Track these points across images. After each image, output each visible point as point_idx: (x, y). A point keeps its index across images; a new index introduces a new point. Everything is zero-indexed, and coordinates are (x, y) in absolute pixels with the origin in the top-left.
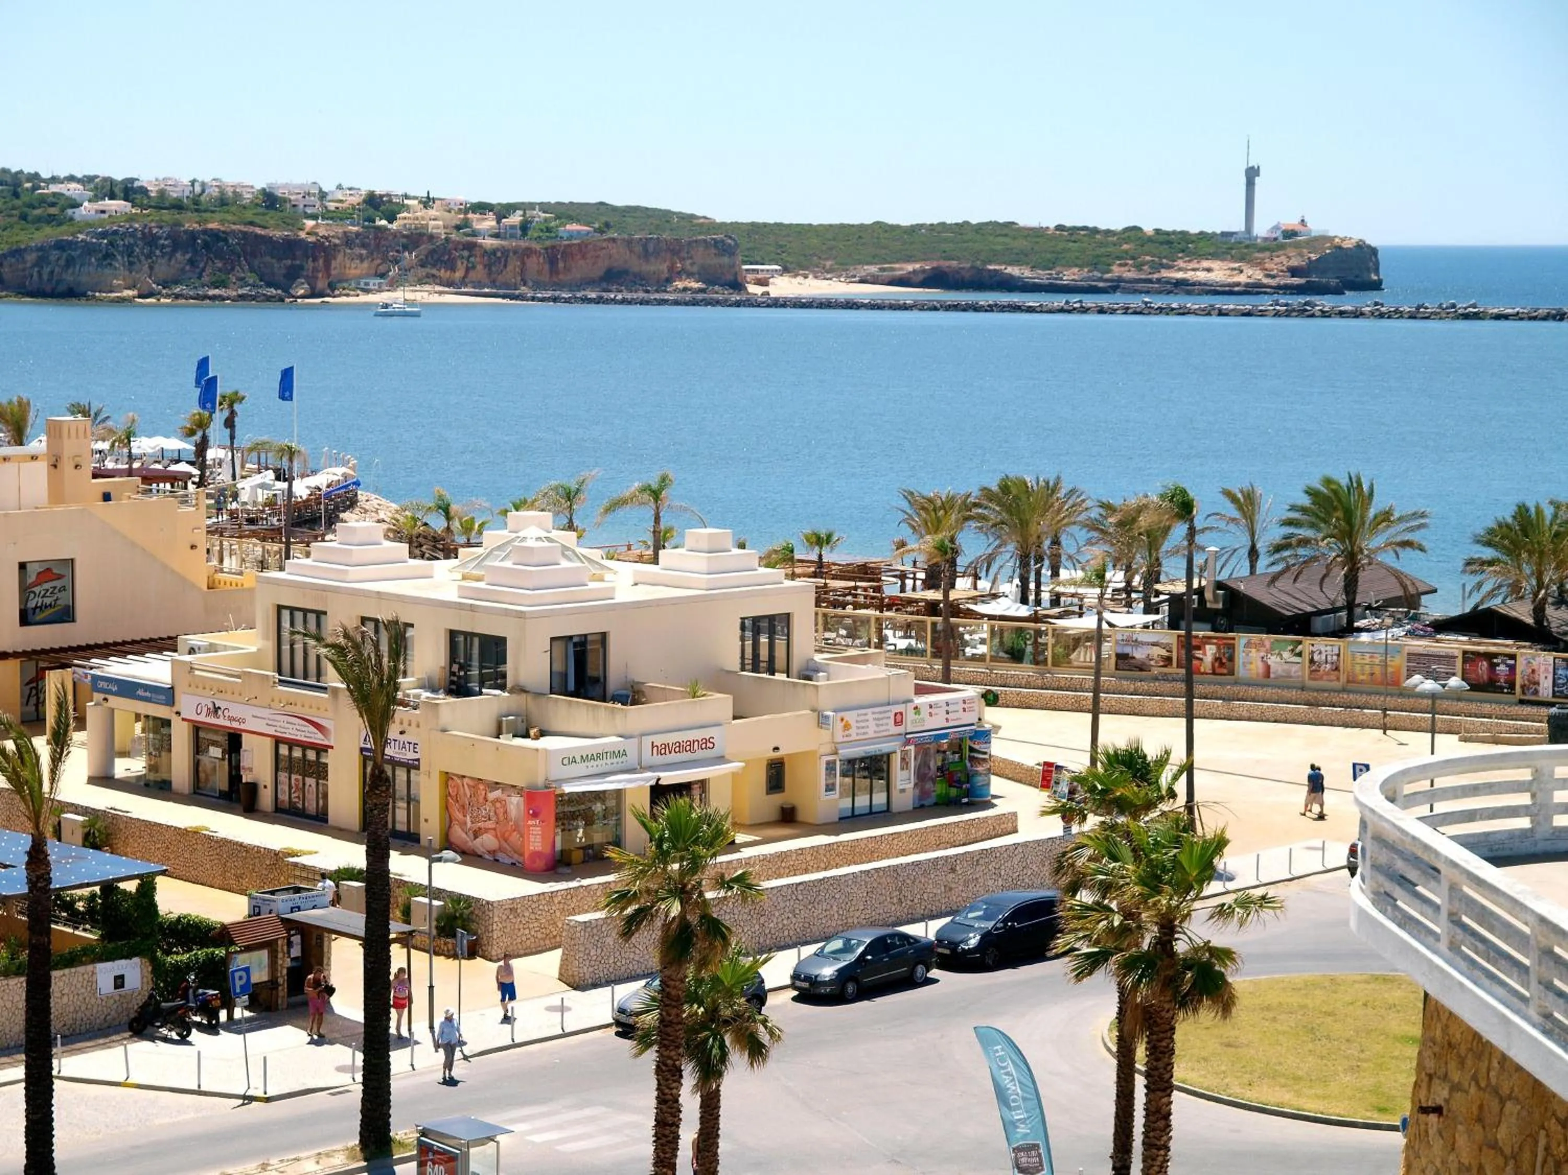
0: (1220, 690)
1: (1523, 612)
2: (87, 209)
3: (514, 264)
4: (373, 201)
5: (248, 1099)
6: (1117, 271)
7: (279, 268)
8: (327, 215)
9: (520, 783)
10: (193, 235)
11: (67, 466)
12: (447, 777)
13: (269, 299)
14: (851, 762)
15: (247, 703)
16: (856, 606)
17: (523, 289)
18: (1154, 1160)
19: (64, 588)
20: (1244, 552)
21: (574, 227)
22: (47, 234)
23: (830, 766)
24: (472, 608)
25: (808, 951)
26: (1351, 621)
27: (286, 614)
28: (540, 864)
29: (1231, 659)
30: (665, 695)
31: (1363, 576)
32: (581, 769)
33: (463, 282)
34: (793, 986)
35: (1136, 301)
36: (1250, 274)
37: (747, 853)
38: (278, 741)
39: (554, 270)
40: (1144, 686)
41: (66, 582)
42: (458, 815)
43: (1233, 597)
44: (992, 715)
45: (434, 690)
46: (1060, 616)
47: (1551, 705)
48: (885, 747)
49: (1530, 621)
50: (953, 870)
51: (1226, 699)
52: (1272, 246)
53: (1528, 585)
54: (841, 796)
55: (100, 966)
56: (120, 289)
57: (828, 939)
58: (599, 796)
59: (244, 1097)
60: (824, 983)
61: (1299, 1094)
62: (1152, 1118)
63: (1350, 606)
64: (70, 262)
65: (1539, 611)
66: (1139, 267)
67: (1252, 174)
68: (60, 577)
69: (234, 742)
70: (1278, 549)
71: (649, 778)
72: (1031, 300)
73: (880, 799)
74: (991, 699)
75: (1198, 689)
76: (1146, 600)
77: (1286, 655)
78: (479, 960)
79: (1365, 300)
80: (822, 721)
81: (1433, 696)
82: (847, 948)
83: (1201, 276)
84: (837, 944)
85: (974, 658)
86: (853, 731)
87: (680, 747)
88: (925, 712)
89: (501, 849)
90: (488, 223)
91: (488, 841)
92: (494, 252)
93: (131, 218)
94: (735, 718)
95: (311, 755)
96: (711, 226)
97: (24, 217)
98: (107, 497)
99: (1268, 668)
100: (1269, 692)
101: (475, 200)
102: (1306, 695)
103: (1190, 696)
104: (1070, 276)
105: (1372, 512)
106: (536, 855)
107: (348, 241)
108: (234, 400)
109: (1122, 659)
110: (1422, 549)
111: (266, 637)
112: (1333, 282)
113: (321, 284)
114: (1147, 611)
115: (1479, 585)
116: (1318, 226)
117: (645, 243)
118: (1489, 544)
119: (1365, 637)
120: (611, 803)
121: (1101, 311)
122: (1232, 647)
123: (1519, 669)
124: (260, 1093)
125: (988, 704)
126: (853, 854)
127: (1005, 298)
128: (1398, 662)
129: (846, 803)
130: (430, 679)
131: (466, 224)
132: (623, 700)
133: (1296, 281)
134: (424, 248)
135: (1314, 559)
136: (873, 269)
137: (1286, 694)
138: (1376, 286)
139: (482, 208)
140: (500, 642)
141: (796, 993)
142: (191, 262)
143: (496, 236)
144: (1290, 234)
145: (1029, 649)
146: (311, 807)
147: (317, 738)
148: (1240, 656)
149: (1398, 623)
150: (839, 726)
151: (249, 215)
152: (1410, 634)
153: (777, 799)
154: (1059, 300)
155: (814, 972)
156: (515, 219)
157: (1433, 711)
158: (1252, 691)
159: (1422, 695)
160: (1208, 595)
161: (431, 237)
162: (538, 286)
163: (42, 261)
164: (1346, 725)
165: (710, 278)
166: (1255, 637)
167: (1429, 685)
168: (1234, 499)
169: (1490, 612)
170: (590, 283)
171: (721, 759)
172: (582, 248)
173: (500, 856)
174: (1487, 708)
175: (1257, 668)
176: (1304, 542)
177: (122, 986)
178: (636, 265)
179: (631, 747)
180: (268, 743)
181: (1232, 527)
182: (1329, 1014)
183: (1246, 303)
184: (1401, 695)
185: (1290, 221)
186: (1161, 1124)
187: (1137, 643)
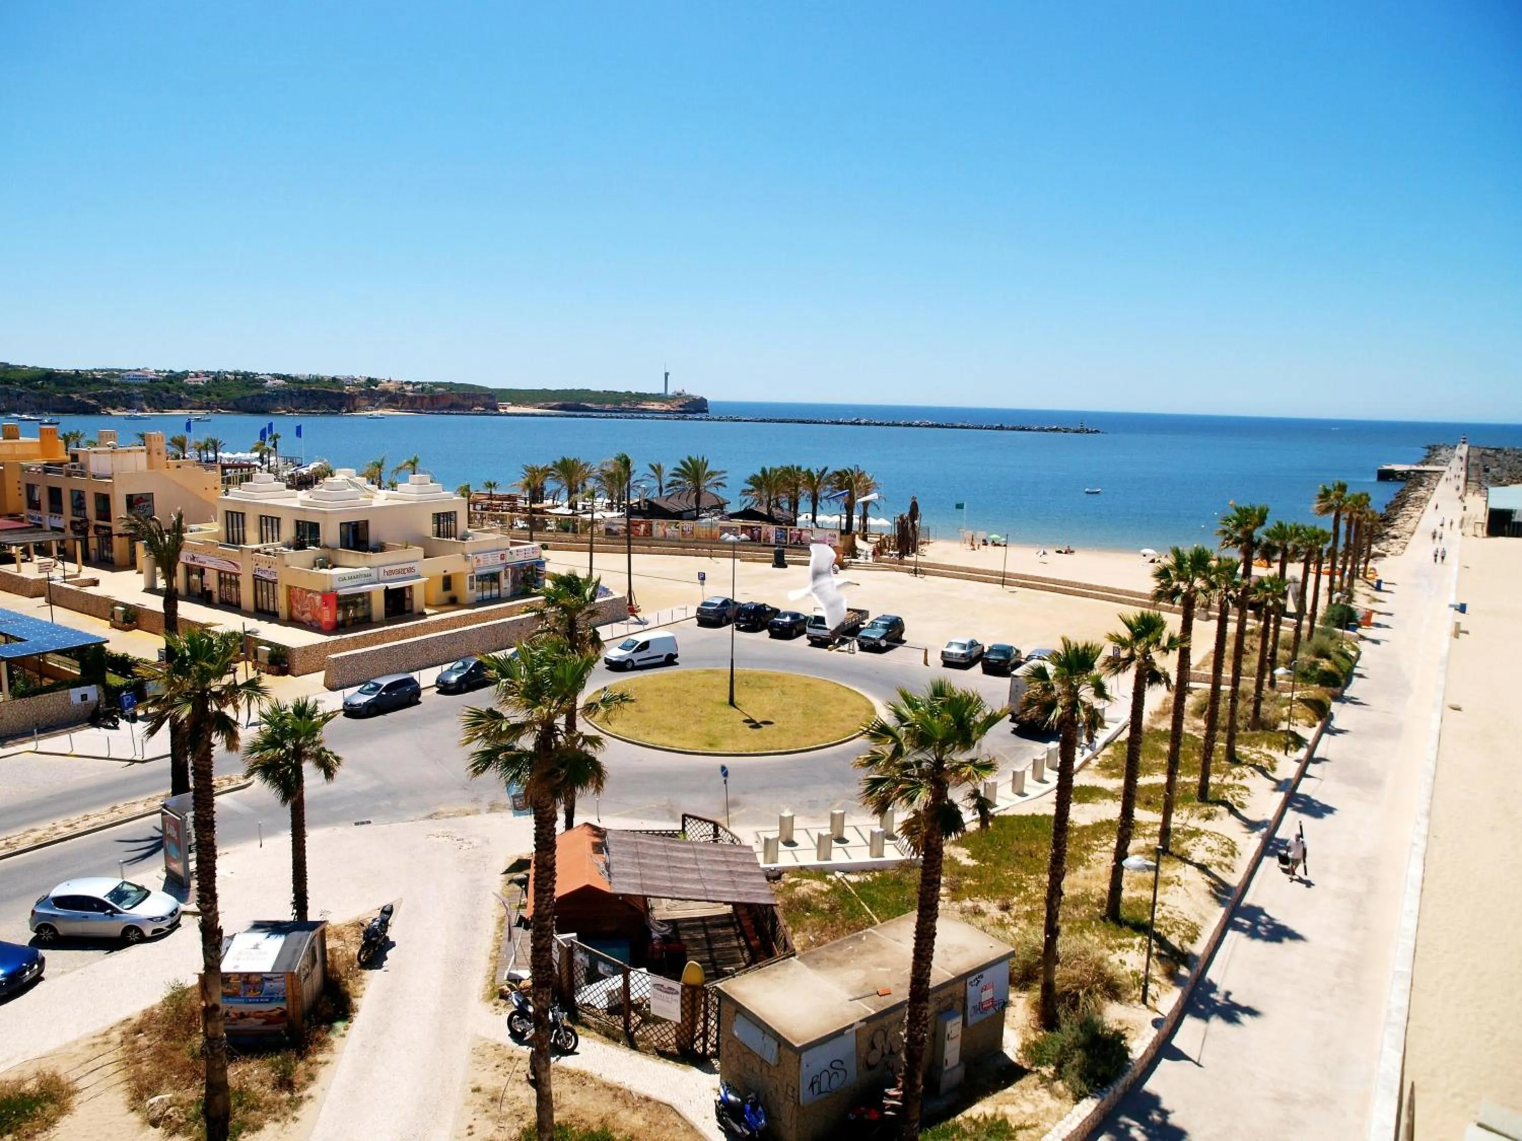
0: (648, 543)
1: (763, 510)
2: (269, 383)
3: (418, 401)
4: (371, 381)
5: (133, 761)
6: (623, 405)
7: (336, 403)
8: (354, 385)
9: (319, 590)
10: (306, 391)
11: (154, 454)
12: (289, 588)
13: (333, 413)
14: (482, 576)
15: (206, 554)
16: (503, 511)
17: (423, 410)
18: (543, 900)
19: (148, 506)
20: (657, 489)
21: (440, 389)
22: (255, 391)
23: (471, 578)
24: (304, 510)
25: (446, 667)
26: (698, 514)
27: (230, 515)
28: (329, 628)
29: (651, 530)
30: (393, 548)
31: (702, 497)
32: (349, 583)
33: (401, 408)
34: (436, 686)
35: (629, 415)
36: (666, 407)
37: (430, 619)
38: (220, 572)
39: (433, 404)
40: (615, 541)
41: (150, 503)
42: (295, 605)
43: (651, 504)
44: (546, 554)
45: (289, 548)
46: (584, 513)
47: (775, 546)
48: (497, 569)
49: (766, 513)
50: (521, 625)
51: (649, 546)
52: (675, 397)
53: (765, 500)
54: (477, 591)
55: (71, 690)
56: (279, 410)
57: (457, 660)
58: (361, 595)
59: (131, 761)
60: (452, 684)
61: (671, 738)
62: (540, 870)
63: (698, 509)
64: (263, 401)
65: (770, 511)
66: (630, 404)
67: (667, 374)
68: (147, 501)
69: (202, 572)
70: (669, 485)
71: (383, 586)
72: (594, 414)
73: (495, 592)
74: (545, 547)
75: (632, 541)
76: (618, 507)
77: (673, 528)
78: (289, 676)
79: (704, 416)
80: (466, 558)
81: (734, 543)
82: (465, 667)
83: (651, 407)
84: (460, 664)
85: (549, 531)
86: (482, 563)
87: (399, 572)
88: (515, 554)
89: (313, 620)
90: (410, 388)
91: (308, 617)
92: (412, 397)
93: (284, 386)
94: (425, 557)
95: (234, 578)
96: (488, 389)
97: (247, 386)
98: (178, 467)
99: (665, 533)
100: (666, 543)
101: (406, 380)
102: (680, 544)
103: (629, 544)
104: (608, 407)
105: (706, 472)
106: (327, 623)
107: (361, 393)
108: (277, 436)
109: (608, 531)
110: (725, 486)
111: (221, 525)
112: (693, 410)
113: (351, 408)
114: (618, 511)
115: (746, 501)
116: (687, 392)
117: (464, 394)
118: (751, 484)
119: (704, 521)
120: (366, 598)
121: (617, 417)
122: (651, 525)
123: (763, 533)
124: (139, 758)
125: (544, 549)
126: (478, 618)
127: (585, 413)
128: (716, 530)
129: (480, 594)
130: (288, 542)
131: (402, 388)
132: (375, 551)
133: (681, 409)
134: (388, 396)
135: (683, 490)
136: (542, 404)
137: (673, 543)
138: (707, 411)
139: (408, 383)
140: (317, 525)
141: (437, 689)
142: (306, 401)
143: (413, 392)
144: (679, 394)
145: (571, 527)
146: (234, 600)
147: (235, 570)
148: (655, 528)
149: (716, 515)
150: (475, 561)
151: (326, 385)
152: (721, 519)
153: (448, 593)
154: (603, 414)
155: (446, 679)
156: (420, 386)
157: (734, 550)
158: (660, 543)
159: (729, 543)
160: (642, 504)
161: (390, 393)
162: (427, 409)
163: (253, 400)
164: (696, 556)
165: (486, 406)
166: (660, 521)
167: (732, 538)
168: (652, 467)
169: (752, 510)
170: (444, 408)
171: (419, 577)
172: (443, 396)
173: (313, 623)
174: (750, 548)
175: (661, 533)
176: (680, 483)
177: (86, 699)
178: (461, 402)
179: (373, 572)
180: (215, 573)
181: (652, 479)
182: (687, 692)
183: (665, 416)
184: (717, 543)
185: (679, 390)
186: (547, 874)
187: (614, 524)
